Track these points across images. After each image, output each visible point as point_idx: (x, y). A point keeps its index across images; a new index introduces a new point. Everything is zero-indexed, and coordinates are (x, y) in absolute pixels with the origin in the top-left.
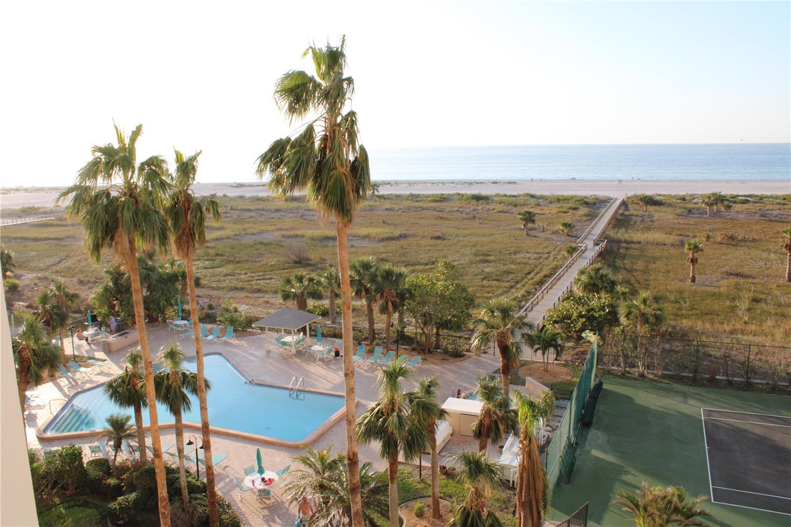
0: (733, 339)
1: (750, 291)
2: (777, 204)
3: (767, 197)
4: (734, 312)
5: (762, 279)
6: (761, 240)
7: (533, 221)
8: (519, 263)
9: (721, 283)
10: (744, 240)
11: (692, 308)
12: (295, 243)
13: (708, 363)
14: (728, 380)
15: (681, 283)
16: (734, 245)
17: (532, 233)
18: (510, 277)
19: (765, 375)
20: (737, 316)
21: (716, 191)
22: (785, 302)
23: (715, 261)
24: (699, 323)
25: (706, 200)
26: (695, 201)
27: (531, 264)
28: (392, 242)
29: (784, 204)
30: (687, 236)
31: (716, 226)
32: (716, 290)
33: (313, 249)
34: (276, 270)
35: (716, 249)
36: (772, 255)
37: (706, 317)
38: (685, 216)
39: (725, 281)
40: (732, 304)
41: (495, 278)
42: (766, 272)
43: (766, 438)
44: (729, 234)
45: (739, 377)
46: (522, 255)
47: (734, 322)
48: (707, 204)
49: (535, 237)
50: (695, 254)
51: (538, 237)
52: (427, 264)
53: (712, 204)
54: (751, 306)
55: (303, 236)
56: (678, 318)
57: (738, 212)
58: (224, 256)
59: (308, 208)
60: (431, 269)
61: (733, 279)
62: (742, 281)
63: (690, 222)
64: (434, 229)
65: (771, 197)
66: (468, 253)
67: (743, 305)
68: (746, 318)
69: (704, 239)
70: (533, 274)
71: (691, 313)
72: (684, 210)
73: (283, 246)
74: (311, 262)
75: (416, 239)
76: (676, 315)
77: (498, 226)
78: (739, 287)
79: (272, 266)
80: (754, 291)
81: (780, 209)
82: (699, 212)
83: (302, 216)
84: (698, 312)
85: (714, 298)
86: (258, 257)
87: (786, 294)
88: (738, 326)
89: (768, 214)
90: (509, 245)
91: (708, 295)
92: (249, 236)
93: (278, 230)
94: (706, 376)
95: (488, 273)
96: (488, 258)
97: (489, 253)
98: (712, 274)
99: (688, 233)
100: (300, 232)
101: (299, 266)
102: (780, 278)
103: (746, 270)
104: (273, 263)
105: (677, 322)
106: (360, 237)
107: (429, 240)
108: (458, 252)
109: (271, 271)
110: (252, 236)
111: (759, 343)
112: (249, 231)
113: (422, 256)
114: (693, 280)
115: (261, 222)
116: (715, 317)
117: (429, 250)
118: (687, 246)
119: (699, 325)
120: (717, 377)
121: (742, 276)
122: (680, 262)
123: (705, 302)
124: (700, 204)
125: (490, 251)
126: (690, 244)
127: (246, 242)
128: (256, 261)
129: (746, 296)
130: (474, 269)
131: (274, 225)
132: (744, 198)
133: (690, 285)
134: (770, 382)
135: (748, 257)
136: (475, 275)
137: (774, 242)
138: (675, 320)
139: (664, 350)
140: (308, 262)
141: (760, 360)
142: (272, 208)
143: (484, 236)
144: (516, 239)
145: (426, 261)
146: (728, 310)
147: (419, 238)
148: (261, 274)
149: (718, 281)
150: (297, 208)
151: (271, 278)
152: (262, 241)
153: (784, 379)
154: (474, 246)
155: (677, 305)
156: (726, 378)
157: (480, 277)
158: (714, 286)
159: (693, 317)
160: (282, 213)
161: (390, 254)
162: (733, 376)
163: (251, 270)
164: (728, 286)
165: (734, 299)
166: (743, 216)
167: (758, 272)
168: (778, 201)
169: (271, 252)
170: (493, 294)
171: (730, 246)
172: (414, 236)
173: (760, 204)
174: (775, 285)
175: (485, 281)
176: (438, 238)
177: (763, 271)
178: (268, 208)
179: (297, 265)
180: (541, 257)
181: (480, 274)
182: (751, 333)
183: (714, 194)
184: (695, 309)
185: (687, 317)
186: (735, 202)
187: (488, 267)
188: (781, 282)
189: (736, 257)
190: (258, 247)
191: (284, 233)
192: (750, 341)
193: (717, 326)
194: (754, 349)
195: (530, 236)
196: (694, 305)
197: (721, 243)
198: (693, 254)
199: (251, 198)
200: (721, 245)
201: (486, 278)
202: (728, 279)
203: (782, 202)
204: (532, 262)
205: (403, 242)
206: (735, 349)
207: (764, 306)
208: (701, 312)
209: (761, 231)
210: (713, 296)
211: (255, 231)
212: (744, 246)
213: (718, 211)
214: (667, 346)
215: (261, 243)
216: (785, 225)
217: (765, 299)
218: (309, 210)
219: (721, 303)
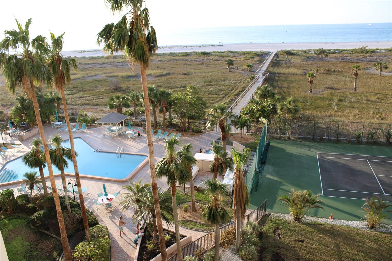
0: (330, 119)
1: (338, 96)
2: (349, 54)
3: (344, 50)
4: (330, 106)
5: (343, 90)
6: (342, 71)
7: (233, 65)
8: (226, 86)
9: (324, 92)
10: (334, 71)
11: (311, 105)
12: (114, 80)
13: (320, 131)
15: (305, 93)
16: (329, 74)
17: (232, 70)
18: (222, 92)
19: (345, 136)
20: (332, 108)
21: (321, 47)
22: (353, 101)
23: (321, 82)
24: (315, 112)
25: (316, 52)
26: (311, 53)
27: (232, 86)
28: (163, 77)
29: (352, 54)
30: (307, 70)
31: (321, 65)
32: (322, 96)
33: (123, 83)
34: (105, 94)
35: (321, 76)
36: (347, 78)
37: (318, 109)
38: (306, 60)
39: (326, 91)
40: (329, 103)
41: (215, 93)
42: (345, 87)
43: (346, 165)
44: (327, 69)
45: (333, 137)
46: (228, 82)
47: (331, 111)
48: (316, 54)
49: (234, 72)
50: (312, 79)
51: (235, 72)
52: (181, 88)
53: (319, 54)
54: (338, 103)
55: (117, 76)
56: (304, 110)
57: (331, 58)
58: (77, 88)
60: (183, 90)
61: (330, 90)
62: (333, 91)
63: (309, 63)
64: (183, 70)
65: (346, 50)
66: (201, 81)
67: (334, 103)
68: (336, 109)
69: (315, 71)
70: (233, 90)
71: (310, 107)
72: (306, 57)
73: (107, 82)
74: (123, 89)
75: (175, 75)
76: (303, 109)
77: (215, 67)
78: (332, 94)
79: (103, 92)
80: (340, 96)
81: (350, 56)
82: (313, 58)
83: (116, 66)
84: (314, 107)
85: (321, 100)
86: (95, 88)
87: (354, 97)
88: (333, 113)
89: (345, 59)
90: (221, 77)
91: (318, 98)
93: (105, 73)
94: (319, 137)
95: (211, 91)
96: (211, 83)
98: (319, 88)
99: (308, 69)
100: (116, 74)
102: (351, 89)
103: (335, 86)
104: (103, 90)
107: (181, 76)
108: (196, 81)
109: (102, 95)
110: (91, 77)
111: (342, 121)
112: (89, 75)
113: (178, 84)
114: (311, 91)
115: (95, 70)
116: (322, 109)
117: (181, 81)
118: (308, 75)
119: (315, 113)
120: (324, 138)
121: (334, 89)
122: (305, 83)
123: (317, 102)
124: (313, 54)
125: (212, 80)
126: (309, 74)
127: (88, 80)
128: (94, 90)
129: (336, 98)
130: (204, 89)
131: (102, 71)
132: (334, 51)
133: (309, 94)
134: (348, 139)
135: (336, 80)
136: (205, 92)
137: (348, 72)
138: (303, 111)
139: (299, 125)
140: (121, 89)
141: (343, 129)
142: (100, 62)
143: (208, 72)
144: (224, 74)
145: (180, 86)
146: (328, 105)
148: (97, 96)
149: (322, 91)
150: (114, 62)
151: (103, 98)
152: (97, 79)
153: (353, 137)
154: (204, 77)
155: (304, 104)
156: (328, 138)
157: (207, 93)
158: (321, 94)
159: (311, 109)
160: (106, 65)
161: (162, 83)
162: (331, 136)
163: (92, 95)
164: (327, 94)
165: (330, 100)
166: (333, 60)
167: (341, 87)
168: (350, 52)
169: (102, 85)
170: (215, 101)
172: (173, 74)
173: (341, 54)
174: (349, 93)
175: (210, 95)
176: (186, 74)
177: (343, 86)
178: (98, 62)
179: (115, 91)
180: (237, 82)
181: (208, 92)
182: (339, 116)
183: (320, 49)
184: (312, 105)
185: (309, 109)
186: (330, 53)
187: (211, 88)
188: (351, 91)
189: (331, 80)
190: (95, 82)
191: (108, 75)
192: (338, 120)
193: (323, 113)
194: (341, 123)
195: (231, 72)
196: (312, 103)
197: (323, 73)
199: (89, 58)
201: (210, 93)
202: (327, 90)
203: (352, 52)
204: (233, 84)
205: (168, 77)
206: (331, 124)
207: (344, 103)
208: (315, 107)
209: (342, 67)
211: (93, 75)
212: (334, 74)
214: (300, 124)
215: (96, 80)
216: (353, 64)
217: (345, 100)
218: (119, 63)
219: (324, 102)
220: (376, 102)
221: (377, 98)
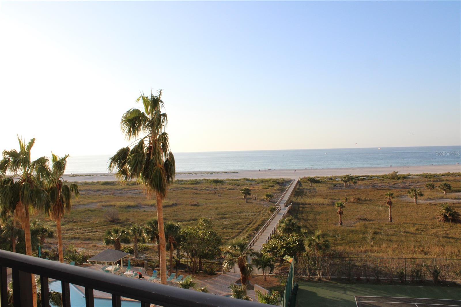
0: (366, 256)
1: (372, 228)
2: (380, 180)
3: (374, 176)
4: (365, 241)
5: (377, 221)
6: (374, 200)
7: (250, 194)
8: (243, 219)
9: (356, 224)
10: (365, 200)
11: (343, 240)
12: (110, 210)
13: (355, 270)
14: (367, 279)
15: (335, 226)
16: (360, 203)
17: (249, 201)
18: (239, 226)
19: (386, 275)
20: (367, 242)
21: (348, 174)
22: (390, 233)
23: (351, 212)
24: (347, 248)
25: (343, 179)
26: (337, 180)
27: (250, 219)
28: (168, 208)
30: (335, 199)
31: (350, 193)
32: (354, 229)
33: (121, 213)
34: (99, 226)
35: (351, 206)
36: (381, 208)
37: (351, 244)
38: (333, 188)
39: (358, 223)
40: (363, 236)
41: (230, 227)
42: (379, 217)
44: (358, 196)
45: (372, 277)
46: (245, 214)
47: (366, 246)
48: (344, 181)
49: (251, 203)
50: (341, 209)
51: (253, 203)
52: (190, 221)
53: (346, 182)
54: (374, 237)
55: (115, 206)
56: (335, 246)
57: (360, 185)
58: (66, 218)
59: (117, 189)
60: (193, 223)
61: (362, 222)
62: (367, 223)
63: (336, 192)
64: (193, 200)
65: (376, 176)
66: (214, 213)
67: (369, 236)
68: (372, 243)
69: (344, 201)
70: (251, 224)
71: (342, 242)
72: (332, 185)
73: (103, 212)
74: (121, 221)
75: (182, 206)
76: (334, 244)
77: (229, 197)
78: (366, 226)
79: (96, 224)
80: (374, 228)
81: (381, 183)
82: (340, 186)
83: (113, 194)
84: (346, 241)
85: (353, 233)
86: (88, 218)
87: (390, 229)
88: (368, 248)
89: (376, 186)
90: (237, 208)
91: (350, 232)
92: (82, 206)
93: (99, 202)
94: (355, 277)
95: (226, 224)
96: (225, 216)
97: (226, 213)
98: (351, 220)
99: (335, 198)
100: (113, 203)
101: (113, 223)
102: (386, 220)
103: (368, 217)
104: (97, 222)
105: (335, 248)
106: (149, 205)
107: (190, 207)
108: (207, 213)
109: (96, 227)
110: (83, 206)
111: (380, 257)
112: (81, 203)
113: (186, 216)
114: (341, 224)
115: (89, 197)
116: (356, 243)
117: (190, 213)
118: (336, 205)
119: (348, 249)
120: (361, 278)
121: (367, 220)
122: (333, 214)
123: (349, 235)
124: (340, 181)
125: (226, 212)
126: (338, 204)
127: (80, 210)
128: (86, 221)
129: (370, 231)
130: (217, 223)
131: (97, 199)
132: (362, 177)
133: (340, 227)
134: (389, 278)
135: (368, 209)
136: (218, 226)
137: (381, 201)
138: (334, 247)
139: (331, 264)
140: (119, 221)
141: (382, 266)
142: (95, 189)
143: (222, 203)
144: (240, 205)
145: (189, 218)
146: (362, 239)
147: (184, 206)
148: (90, 229)
149: (354, 223)
150: (111, 189)
151: (96, 231)
152: (90, 209)
153: (395, 276)
154: (217, 209)
155: (334, 238)
156: (366, 278)
157: (221, 227)
158: (353, 227)
159: (343, 244)
160: (101, 192)
161: (168, 215)
162: (370, 276)
163: (83, 227)
164: (360, 226)
165: (364, 233)
166: (363, 187)
167: (375, 217)
168: (380, 178)
169: (96, 216)
170: (230, 237)
171: (358, 204)
172: (181, 204)
173: (371, 180)
174: (384, 224)
175: (224, 230)
176: (195, 205)
177: (377, 217)
178: (93, 189)
179: (112, 223)
180: (255, 215)
181: (221, 225)
182: (375, 251)
183: (347, 176)
184: (344, 240)
185: (341, 244)
186: (358, 180)
187: (225, 221)
188: (387, 222)
189: (362, 210)
190: (87, 212)
191: (103, 204)
192: (376, 256)
193: (357, 249)
194: (379, 260)
195: (248, 202)
196: (343, 238)
197: (353, 203)
198: (340, 209)
199: (82, 183)
200: (354, 204)
201: (225, 227)
202: (359, 222)
203: (382, 179)
204: (251, 217)
205: (175, 208)
206: (368, 261)
207: (380, 236)
208: (348, 241)
209: (373, 195)
210: (353, 232)
211: (85, 203)
212: (365, 203)
213: (350, 185)
214: (332, 262)
215: (89, 210)
216: (385, 191)
217: (380, 232)
218: (117, 190)
219: (358, 236)
220: (415, 234)
221: (417, 230)
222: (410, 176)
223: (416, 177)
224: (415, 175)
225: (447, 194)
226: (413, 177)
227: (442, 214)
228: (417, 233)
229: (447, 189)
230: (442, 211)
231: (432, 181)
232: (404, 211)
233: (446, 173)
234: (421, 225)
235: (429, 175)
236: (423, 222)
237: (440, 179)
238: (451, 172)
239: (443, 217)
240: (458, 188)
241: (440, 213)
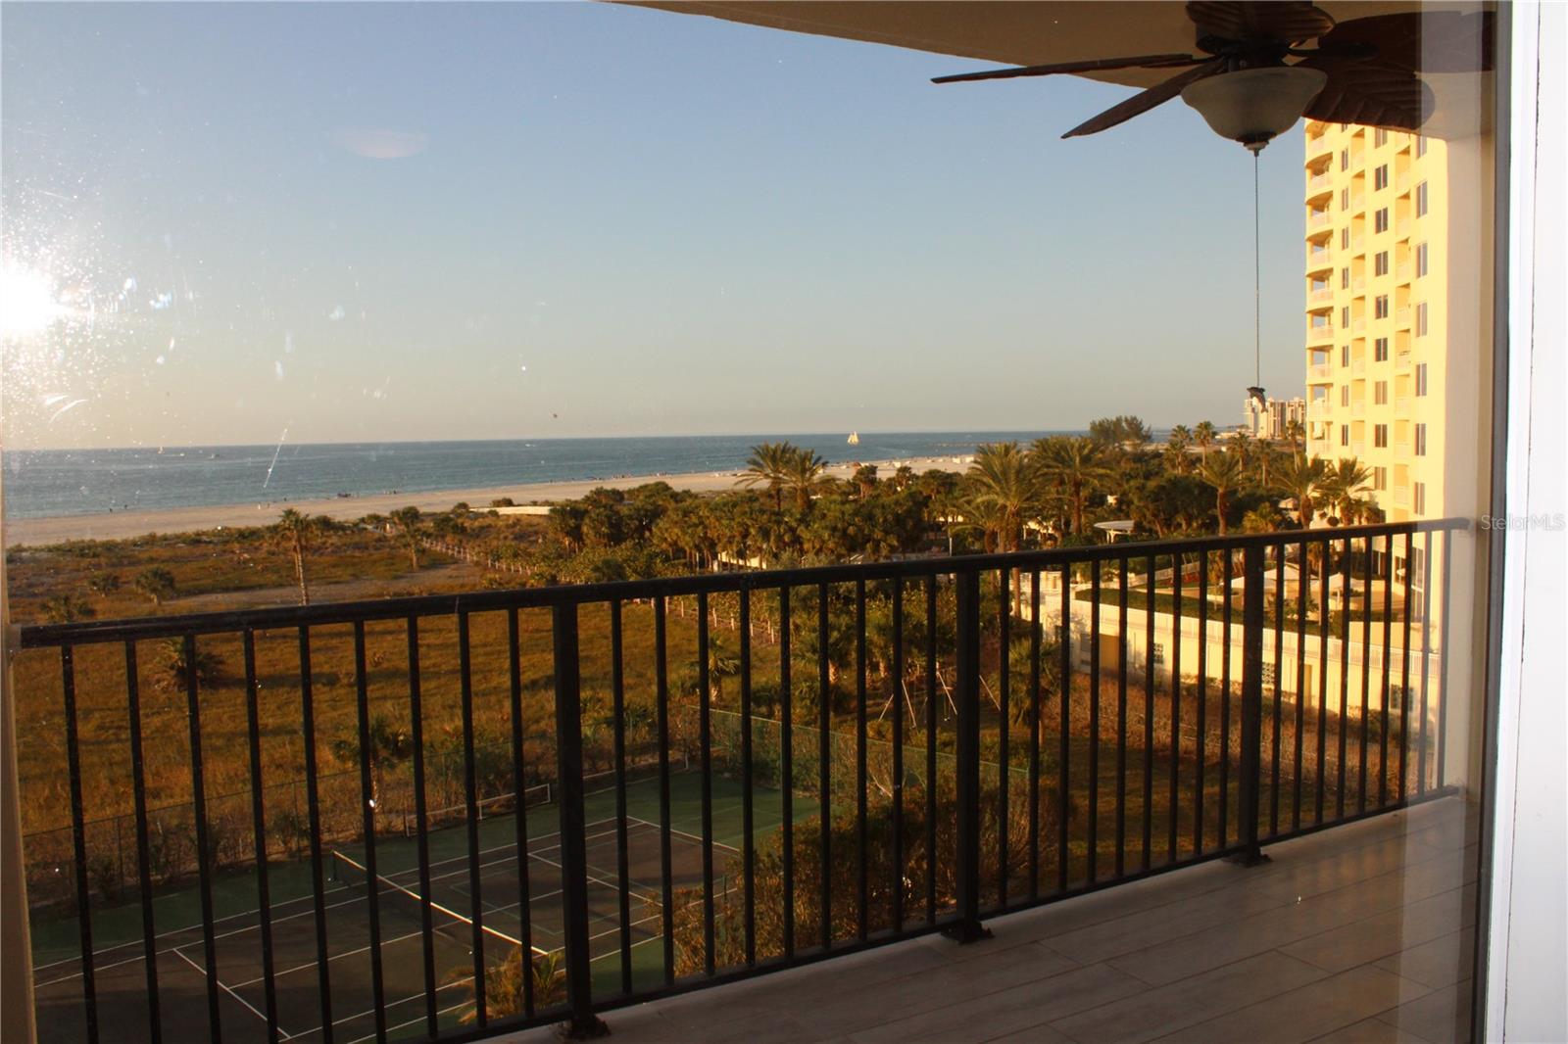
220: (98, 743)
221: (101, 727)
222: (24, 554)
223: (45, 555)
224: (42, 550)
225: (164, 603)
226: (37, 555)
227: (172, 668)
228: (103, 737)
229: (163, 586)
230: (170, 657)
231: (104, 564)
232: (39, 674)
233: (143, 537)
234: (110, 713)
235: (89, 548)
236: (115, 699)
237: (129, 557)
238: (160, 532)
239: (175, 676)
240: (190, 584)
241: (163, 662)
